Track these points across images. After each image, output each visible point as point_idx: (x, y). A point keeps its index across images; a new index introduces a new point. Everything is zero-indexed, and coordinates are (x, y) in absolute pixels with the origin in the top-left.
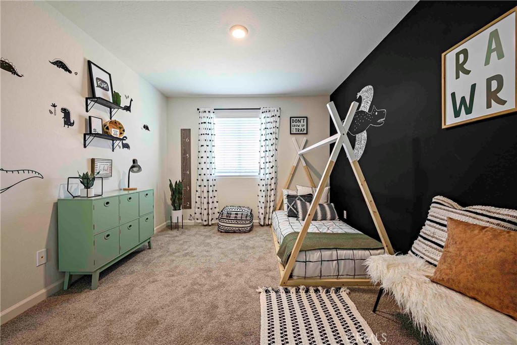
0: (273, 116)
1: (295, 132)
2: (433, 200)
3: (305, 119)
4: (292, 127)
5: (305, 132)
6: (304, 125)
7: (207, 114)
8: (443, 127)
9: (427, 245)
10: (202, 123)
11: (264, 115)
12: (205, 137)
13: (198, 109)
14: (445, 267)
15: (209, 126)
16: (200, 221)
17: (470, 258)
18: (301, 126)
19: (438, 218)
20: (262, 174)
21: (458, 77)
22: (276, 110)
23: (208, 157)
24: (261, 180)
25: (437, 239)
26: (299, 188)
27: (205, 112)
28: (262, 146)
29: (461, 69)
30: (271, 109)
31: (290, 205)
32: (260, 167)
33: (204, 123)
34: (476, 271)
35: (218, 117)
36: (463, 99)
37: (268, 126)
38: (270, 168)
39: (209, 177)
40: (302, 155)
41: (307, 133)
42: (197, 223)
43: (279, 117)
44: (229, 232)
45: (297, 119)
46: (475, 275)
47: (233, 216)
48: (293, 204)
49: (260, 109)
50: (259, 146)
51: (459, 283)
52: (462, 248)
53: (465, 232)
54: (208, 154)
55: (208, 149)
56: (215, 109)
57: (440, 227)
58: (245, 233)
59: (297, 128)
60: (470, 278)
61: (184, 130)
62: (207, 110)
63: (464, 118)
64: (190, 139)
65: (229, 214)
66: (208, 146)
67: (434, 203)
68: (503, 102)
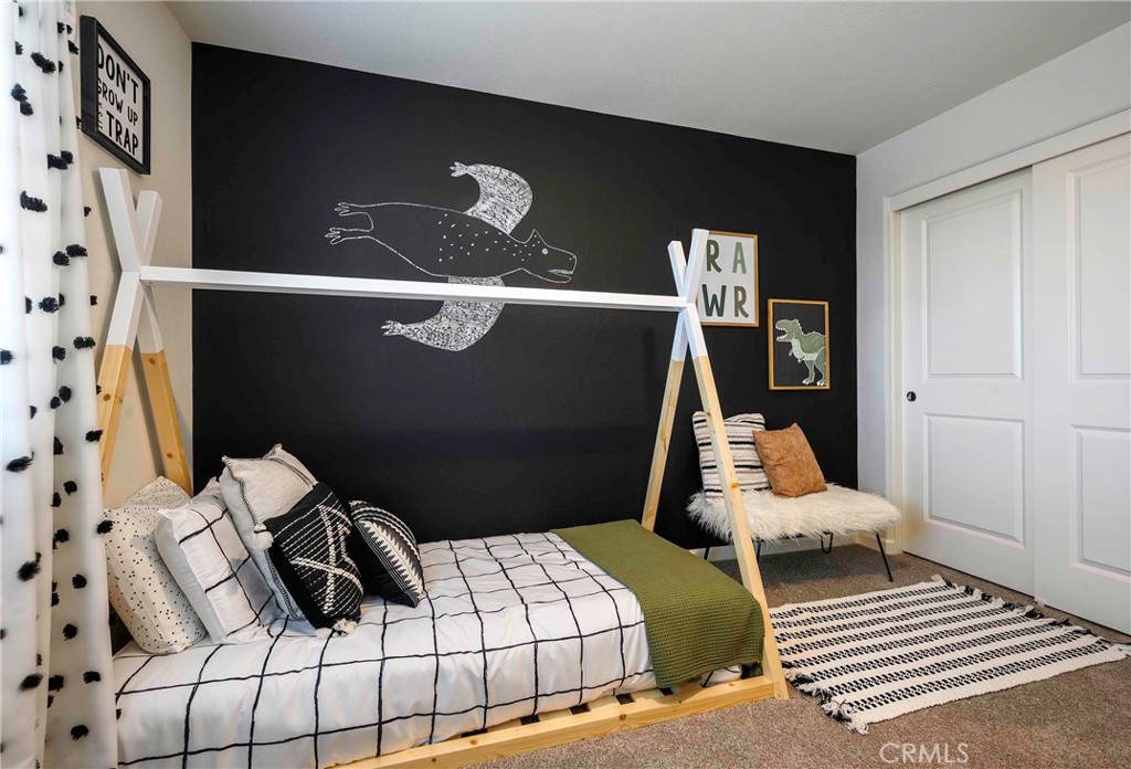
1: (106, 132)
2: (694, 420)
3: (140, 85)
5: (138, 156)
6: (134, 118)
18: (125, 111)
21: (709, 269)
29: (711, 260)
36: (714, 296)
41: (144, 170)
45: (115, 58)
63: (715, 319)
67: (696, 422)
68: (746, 315)
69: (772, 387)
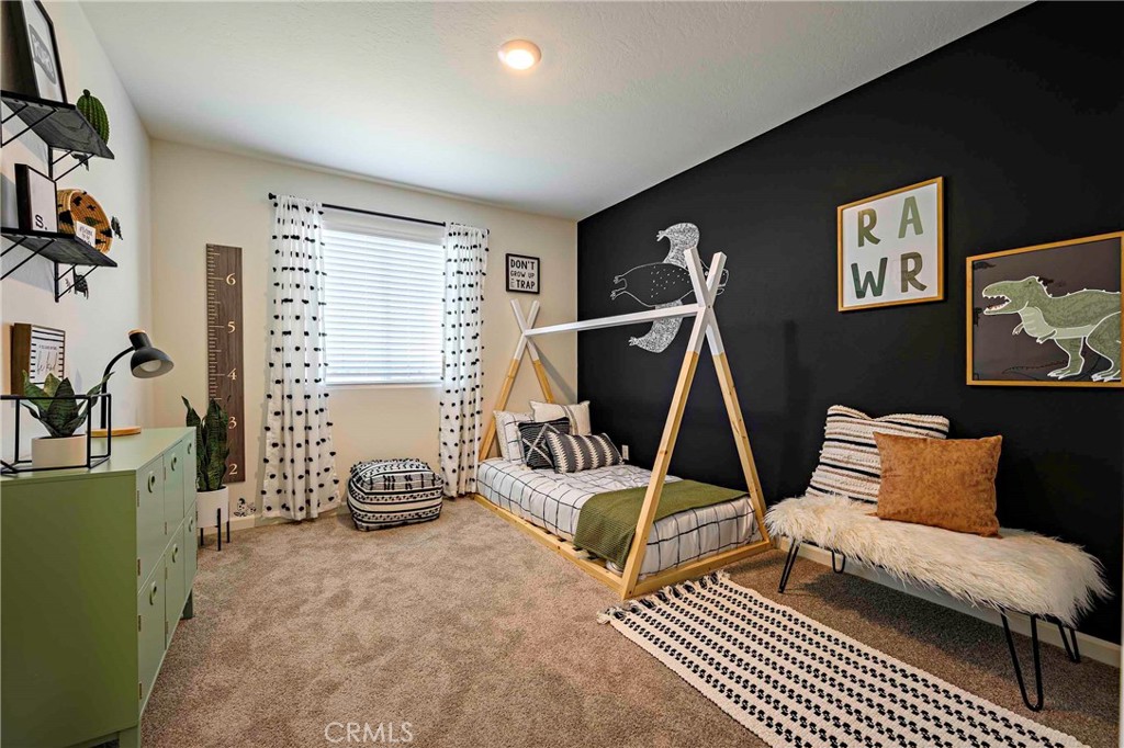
0: (475, 246)
1: (516, 288)
2: (829, 412)
3: (536, 262)
4: (511, 277)
5: (535, 289)
6: (533, 275)
7: (301, 214)
8: (840, 309)
9: (843, 475)
10: (286, 237)
11: (454, 240)
12: (298, 277)
13: (271, 197)
14: (898, 496)
15: (308, 248)
16: (276, 513)
17: (927, 478)
18: (527, 275)
19: (850, 435)
20: (448, 379)
21: (861, 244)
22: (480, 235)
23: (306, 334)
24: (449, 391)
25: (853, 464)
26: (538, 406)
27: (296, 207)
28: (450, 313)
29: (865, 234)
30: (471, 230)
31: (532, 442)
32: (444, 363)
33: (294, 237)
34: (939, 492)
35: (329, 227)
36: (869, 275)
37: (465, 267)
38: (468, 364)
39: (309, 388)
40: (529, 338)
41: (538, 293)
42: (268, 519)
43: (487, 250)
44: (391, 527)
45: (521, 259)
46: (938, 497)
47: (400, 484)
48: (537, 441)
49: (444, 225)
50: (441, 313)
51: (921, 511)
52: (914, 467)
53: (910, 448)
54: (307, 325)
55: (307, 311)
56: (324, 205)
57: (857, 447)
58: (431, 520)
59: (521, 278)
60: (932, 501)
61: (218, 248)
62: (302, 204)
63: (870, 300)
64: (239, 277)
65: (389, 481)
66: (306, 302)
67: (830, 416)
68: (923, 288)
69: (970, 381)
